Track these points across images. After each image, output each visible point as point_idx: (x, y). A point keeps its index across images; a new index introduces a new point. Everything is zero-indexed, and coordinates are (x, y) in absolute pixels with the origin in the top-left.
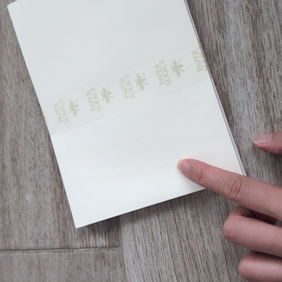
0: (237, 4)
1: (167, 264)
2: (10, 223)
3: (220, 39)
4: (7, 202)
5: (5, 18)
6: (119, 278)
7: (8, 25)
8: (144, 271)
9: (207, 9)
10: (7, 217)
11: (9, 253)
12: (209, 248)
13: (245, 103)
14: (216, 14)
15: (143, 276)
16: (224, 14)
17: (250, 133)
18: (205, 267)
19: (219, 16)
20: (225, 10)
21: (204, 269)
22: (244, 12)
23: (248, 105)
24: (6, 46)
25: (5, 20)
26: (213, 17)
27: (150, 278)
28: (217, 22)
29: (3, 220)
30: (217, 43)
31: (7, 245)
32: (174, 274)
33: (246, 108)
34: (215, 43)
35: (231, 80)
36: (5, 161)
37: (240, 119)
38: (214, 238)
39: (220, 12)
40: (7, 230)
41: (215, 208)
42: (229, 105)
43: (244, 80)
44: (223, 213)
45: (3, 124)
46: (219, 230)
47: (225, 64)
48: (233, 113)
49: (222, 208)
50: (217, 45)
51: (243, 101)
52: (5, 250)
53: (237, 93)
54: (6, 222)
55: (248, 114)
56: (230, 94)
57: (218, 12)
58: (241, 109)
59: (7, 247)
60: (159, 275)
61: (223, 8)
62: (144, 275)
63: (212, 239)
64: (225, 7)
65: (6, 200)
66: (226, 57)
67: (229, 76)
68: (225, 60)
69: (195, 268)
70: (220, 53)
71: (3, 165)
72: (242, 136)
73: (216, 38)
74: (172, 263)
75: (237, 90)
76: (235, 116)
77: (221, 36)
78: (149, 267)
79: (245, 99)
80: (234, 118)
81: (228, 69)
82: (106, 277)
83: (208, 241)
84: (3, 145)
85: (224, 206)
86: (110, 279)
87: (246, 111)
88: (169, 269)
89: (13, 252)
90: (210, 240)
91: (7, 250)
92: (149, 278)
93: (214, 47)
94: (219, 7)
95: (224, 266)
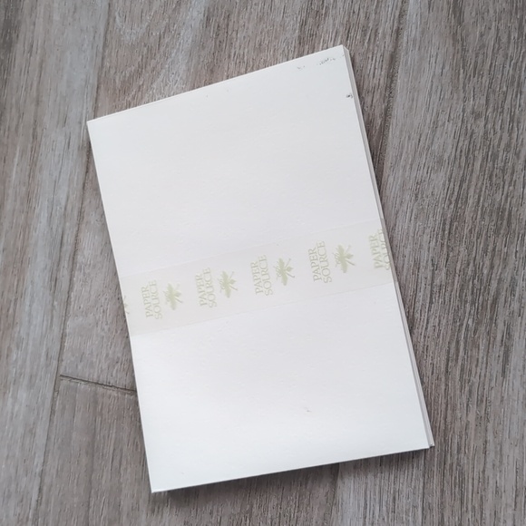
1: (413, 484)
5: (239, 10)
7: (241, 22)
8: (369, 486)
12: (491, 476)
15: (366, 493)
18: (476, 506)
21: (474, 508)
24: (229, 57)
25: (239, 13)
27: (377, 500)
32: (420, 504)
38: (505, 461)
46: (517, 451)
60: (394, 499)
62: (368, 492)
63: (501, 462)
69: (459, 502)
74: (421, 484)
78: (380, 482)
83: (494, 465)
88: (414, 494)
90: (497, 463)
92: (375, 499)
95: (510, 511)
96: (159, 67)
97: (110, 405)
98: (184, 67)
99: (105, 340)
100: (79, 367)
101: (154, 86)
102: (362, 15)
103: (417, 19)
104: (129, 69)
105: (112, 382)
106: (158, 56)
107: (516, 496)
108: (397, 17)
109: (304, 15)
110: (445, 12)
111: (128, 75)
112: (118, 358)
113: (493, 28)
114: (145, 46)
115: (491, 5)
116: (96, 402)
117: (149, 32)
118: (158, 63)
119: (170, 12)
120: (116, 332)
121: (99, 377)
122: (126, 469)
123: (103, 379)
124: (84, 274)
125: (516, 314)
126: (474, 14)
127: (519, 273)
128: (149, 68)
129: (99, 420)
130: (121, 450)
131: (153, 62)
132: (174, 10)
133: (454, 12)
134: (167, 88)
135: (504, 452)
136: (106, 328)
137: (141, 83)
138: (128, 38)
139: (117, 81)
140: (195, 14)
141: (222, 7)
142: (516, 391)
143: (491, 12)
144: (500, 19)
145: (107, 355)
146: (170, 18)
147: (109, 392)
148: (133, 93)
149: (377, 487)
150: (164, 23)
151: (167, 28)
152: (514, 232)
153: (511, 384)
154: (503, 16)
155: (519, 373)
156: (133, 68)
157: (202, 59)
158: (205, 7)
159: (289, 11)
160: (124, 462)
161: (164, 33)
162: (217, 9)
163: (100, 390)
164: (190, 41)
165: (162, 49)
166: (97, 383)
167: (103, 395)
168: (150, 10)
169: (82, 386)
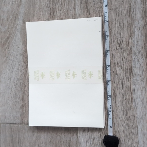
0: (139, 26)
1: (98, 135)
2: (26, 112)
3: (130, 39)
4: (25, 102)
6: (75, 140)
8: (87, 137)
9: (126, 26)
10: (24, 109)
11: (23, 125)
12: (117, 129)
13: (139, 68)
14: (129, 29)
15: (86, 140)
16: (133, 29)
17: (139, 81)
19: (131, 30)
20: (134, 27)
22: (142, 29)
23: (140, 69)
25: (32, 19)
26: (128, 30)
27: (89, 141)
28: (130, 32)
29: (22, 110)
30: (129, 41)
31: (23, 121)
33: (139, 70)
34: (128, 41)
35: (133, 58)
36: (26, 83)
37: (136, 75)
39: (131, 28)
40: (24, 115)
41: (121, 112)
42: (132, 68)
43: (139, 58)
44: (124, 115)
45: (26, 67)
46: (122, 122)
47: (132, 50)
48: (133, 72)
49: (124, 112)
50: (128, 42)
51: (138, 67)
52: (22, 124)
53: (136, 63)
54: (23, 111)
55: (139, 73)
56: (132, 64)
57: (130, 28)
58: (137, 71)
59: (23, 122)
60: (94, 140)
61: (133, 27)
62: (87, 139)
63: (119, 126)
64: (134, 26)
65: (24, 101)
66: (132, 48)
67: (133, 56)
68: (132, 49)
70: (129, 46)
71: (25, 85)
72: (136, 82)
73: (128, 39)
74: (100, 135)
75: (136, 62)
76: (134, 73)
77: (131, 38)
78: (89, 136)
79: (139, 67)
80: (133, 74)
81: (132, 53)
82: (69, 139)
83: (117, 127)
84: (26, 76)
85: (125, 112)
86: (71, 140)
87: (139, 72)
88: (98, 138)
89: (26, 125)
90: (118, 126)
91: (23, 124)
93: (127, 43)
94: (131, 26)
95: (123, 138)
96: (13, 37)
97: (15, 129)
98: (20, 36)
99: (11, 112)
100: (5, 120)
101: (13, 42)
102: (64, 16)
103: (78, 15)
104: (5, 38)
105: (15, 123)
106: (12, 34)
107: (124, 133)
108: (73, 15)
109: (49, 18)
110: (85, 12)
111: (5, 40)
112: (15, 116)
113: (98, 15)
114: (8, 32)
115: (97, 9)
116: (11, 129)
117: (8, 28)
118: (12, 36)
119: (13, 22)
120: (14, 109)
121: (11, 122)
122: (23, 145)
123: (12, 122)
124: (2, 95)
125: (116, 87)
126: (93, 12)
127: (115, 77)
128: (10, 37)
129: (13, 133)
130: (21, 140)
131: (11, 36)
132: (14, 21)
133: (88, 12)
134: (16, 42)
135: (119, 123)
136: (11, 108)
137: (9, 42)
138: (3, 30)
139: (2, 42)
140: (20, 21)
141: (27, 19)
142: (119, 107)
143: (97, 11)
144: (100, 12)
145: (12, 116)
146: (14, 23)
147: (14, 125)
148: (7, 45)
149: (89, 137)
150: (12, 25)
151: (13, 26)
152: (112, 66)
153: (118, 105)
154: (100, 11)
155: (119, 102)
156: (6, 38)
157: (24, 33)
158: (23, 19)
159: (45, 17)
160: (22, 143)
161: (13, 27)
162: (26, 19)
163: (12, 125)
164: (20, 29)
165: (13, 32)
166: (11, 123)
167: (13, 126)
168: (8, 22)
169: (7, 125)
